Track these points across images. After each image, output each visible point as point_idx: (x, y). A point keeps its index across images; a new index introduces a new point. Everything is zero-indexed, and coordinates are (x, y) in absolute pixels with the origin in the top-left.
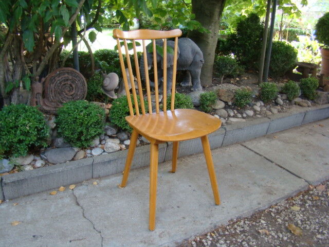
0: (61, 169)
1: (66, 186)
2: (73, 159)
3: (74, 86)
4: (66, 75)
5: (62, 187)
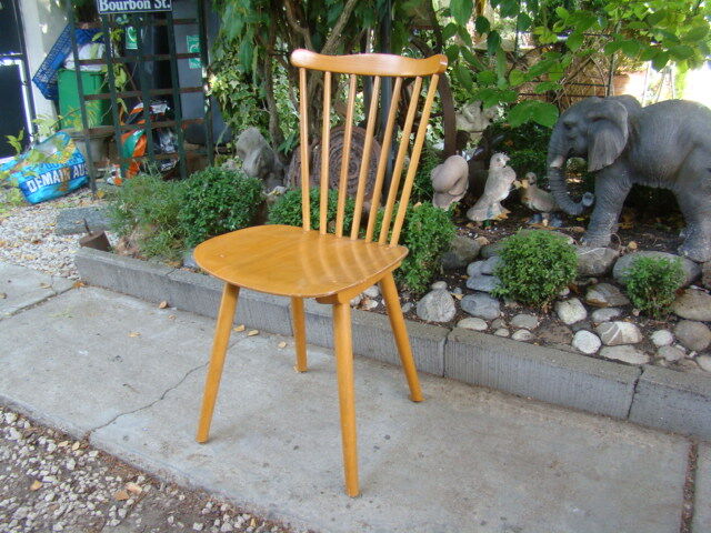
5: (242, 327)
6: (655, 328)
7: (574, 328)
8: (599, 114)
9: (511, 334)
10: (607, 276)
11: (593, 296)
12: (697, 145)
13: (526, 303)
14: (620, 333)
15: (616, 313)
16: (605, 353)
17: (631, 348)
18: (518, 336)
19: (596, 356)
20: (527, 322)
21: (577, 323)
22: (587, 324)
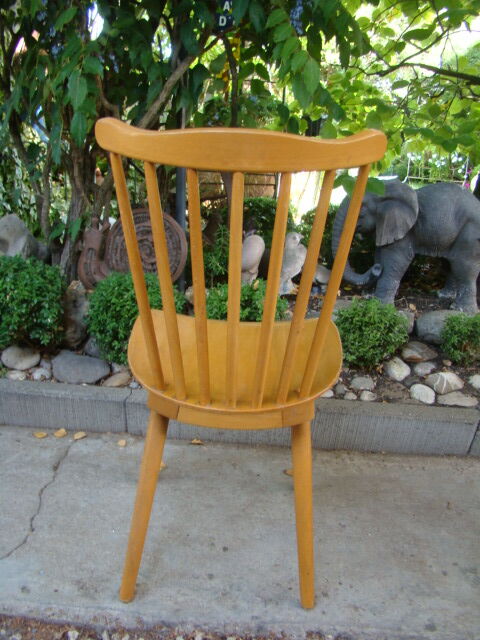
0: (63, 393)
1: (70, 431)
2: (98, 383)
5: (63, 431)
6: (470, 374)
7: (407, 384)
8: (389, 195)
9: (359, 397)
10: (414, 335)
11: (408, 353)
12: (470, 220)
13: (361, 365)
14: (448, 383)
15: (432, 366)
16: (441, 400)
17: (459, 393)
18: (366, 396)
19: (436, 404)
20: (364, 383)
21: (406, 378)
22: (415, 378)
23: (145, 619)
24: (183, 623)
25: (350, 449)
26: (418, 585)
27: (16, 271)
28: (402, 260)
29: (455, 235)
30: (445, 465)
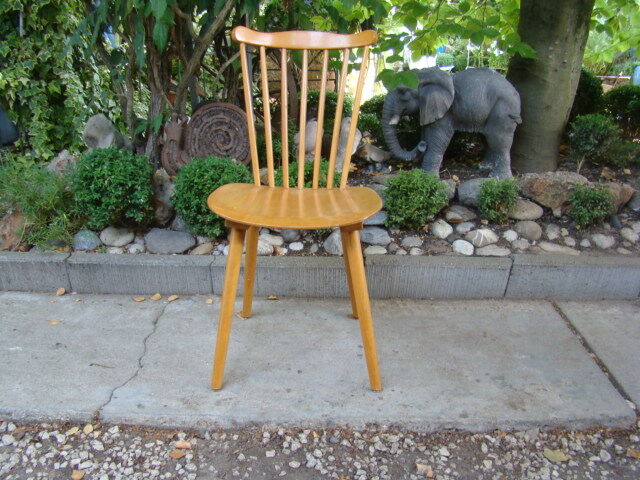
0: (157, 262)
1: (164, 295)
2: (186, 252)
3: (232, 135)
4: (221, 115)
5: (158, 295)
6: (504, 230)
7: (450, 240)
8: (428, 80)
9: (408, 253)
10: (455, 200)
11: (451, 215)
12: (500, 98)
13: (410, 226)
14: (484, 238)
15: (471, 225)
16: (479, 252)
17: (495, 246)
18: (415, 252)
19: (474, 255)
20: (414, 241)
21: (449, 236)
22: (457, 235)
23: (238, 421)
24: (268, 422)
25: (403, 297)
26: (456, 389)
27: (111, 159)
28: (443, 137)
29: (487, 112)
30: (484, 306)
